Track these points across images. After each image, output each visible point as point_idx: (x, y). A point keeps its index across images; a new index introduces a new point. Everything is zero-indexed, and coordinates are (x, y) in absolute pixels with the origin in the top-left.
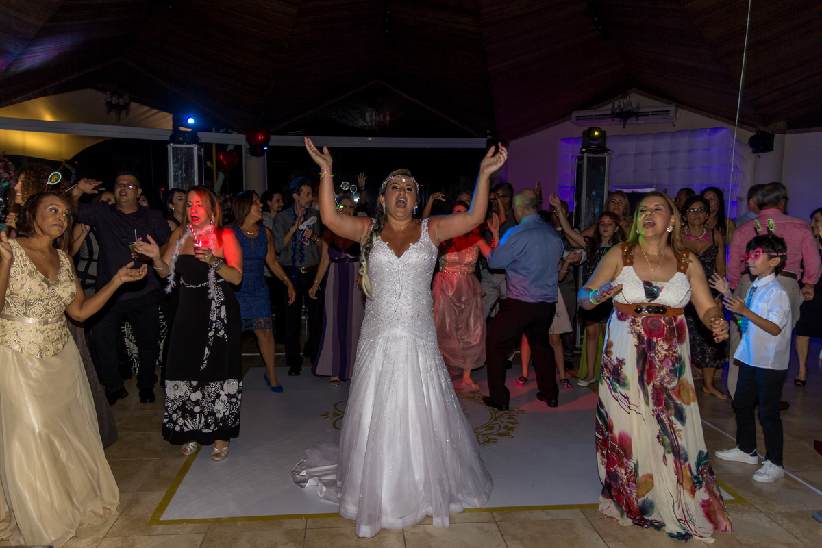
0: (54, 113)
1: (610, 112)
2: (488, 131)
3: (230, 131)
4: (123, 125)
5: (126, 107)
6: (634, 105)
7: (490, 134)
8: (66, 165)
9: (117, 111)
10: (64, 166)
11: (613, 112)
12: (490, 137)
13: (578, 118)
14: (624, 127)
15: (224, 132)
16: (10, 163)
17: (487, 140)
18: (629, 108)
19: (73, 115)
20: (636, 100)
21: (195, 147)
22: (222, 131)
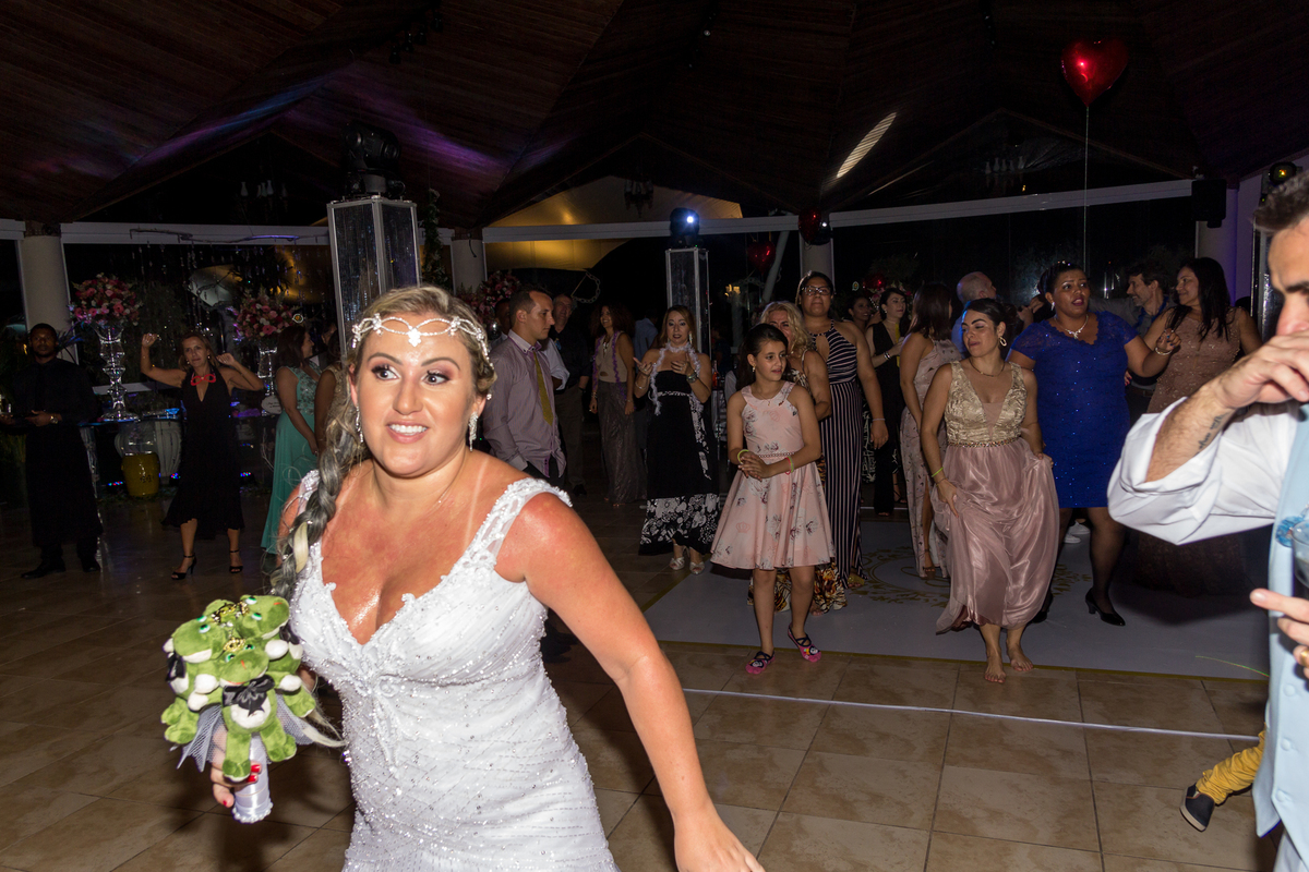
0: (574, 212)
2: (1195, 168)
3: (782, 211)
4: (645, 221)
5: (648, 196)
7: (1198, 172)
8: (589, 276)
9: (638, 205)
10: (587, 278)
12: (1200, 177)
15: (776, 215)
17: (1193, 183)
19: (594, 212)
21: (696, 251)
22: (773, 213)
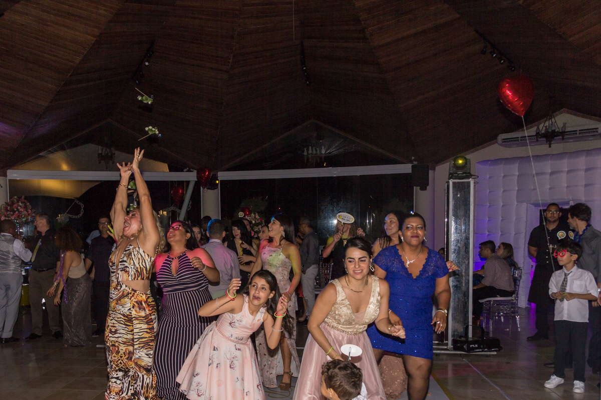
1: (535, 134)
2: (413, 158)
3: (191, 170)
4: (110, 171)
5: (112, 156)
6: (560, 125)
7: (415, 160)
8: (77, 202)
9: (106, 161)
10: (75, 203)
11: (537, 133)
12: (415, 163)
13: (505, 140)
14: (550, 147)
15: (187, 171)
16: (28, 204)
17: (412, 166)
18: (553, 128)
20: (564, 120)
